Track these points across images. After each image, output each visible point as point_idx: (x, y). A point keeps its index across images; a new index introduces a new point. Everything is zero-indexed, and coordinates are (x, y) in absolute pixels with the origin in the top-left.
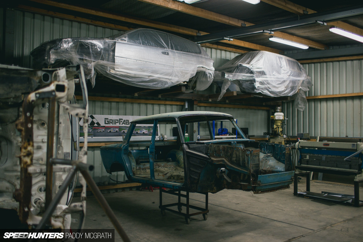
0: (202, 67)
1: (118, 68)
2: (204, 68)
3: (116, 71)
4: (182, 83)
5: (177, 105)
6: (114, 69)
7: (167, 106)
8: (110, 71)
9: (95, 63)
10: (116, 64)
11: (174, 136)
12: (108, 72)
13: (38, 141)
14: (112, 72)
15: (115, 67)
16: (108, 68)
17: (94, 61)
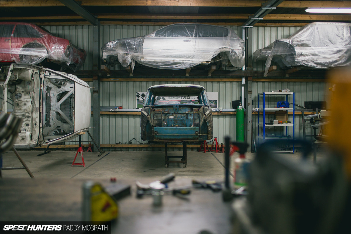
0: (226, 48)
1: (146, 57)
2: (227, 48)
3: (146, 59)
4: (206, 63)
5: (237, 82)
6: (143, 58)
7: (227, 83)
8: (141, 60)
9: (131, 55)
10: (144, 54)
11: (233, 108)
12: (139, 60)
13: (25, 101)
14: (142, 60)
15: (144, 56)
16: (140, 58)
17: (130, 54)
